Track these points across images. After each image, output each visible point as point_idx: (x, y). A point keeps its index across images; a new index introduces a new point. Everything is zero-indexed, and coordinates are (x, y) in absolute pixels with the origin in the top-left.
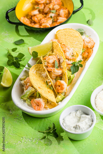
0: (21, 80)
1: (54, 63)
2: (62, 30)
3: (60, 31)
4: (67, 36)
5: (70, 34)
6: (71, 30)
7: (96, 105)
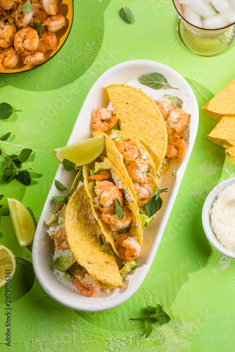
0: (46, 226)
1: (114, 205)
2: (118, 86)
3: (116, 88)
4: (131, 108)
5: (139, 103)
6: (139, 94)
7: (216, 237)
